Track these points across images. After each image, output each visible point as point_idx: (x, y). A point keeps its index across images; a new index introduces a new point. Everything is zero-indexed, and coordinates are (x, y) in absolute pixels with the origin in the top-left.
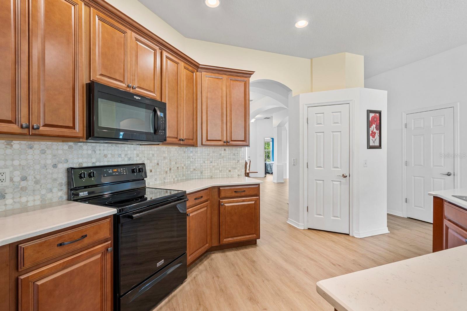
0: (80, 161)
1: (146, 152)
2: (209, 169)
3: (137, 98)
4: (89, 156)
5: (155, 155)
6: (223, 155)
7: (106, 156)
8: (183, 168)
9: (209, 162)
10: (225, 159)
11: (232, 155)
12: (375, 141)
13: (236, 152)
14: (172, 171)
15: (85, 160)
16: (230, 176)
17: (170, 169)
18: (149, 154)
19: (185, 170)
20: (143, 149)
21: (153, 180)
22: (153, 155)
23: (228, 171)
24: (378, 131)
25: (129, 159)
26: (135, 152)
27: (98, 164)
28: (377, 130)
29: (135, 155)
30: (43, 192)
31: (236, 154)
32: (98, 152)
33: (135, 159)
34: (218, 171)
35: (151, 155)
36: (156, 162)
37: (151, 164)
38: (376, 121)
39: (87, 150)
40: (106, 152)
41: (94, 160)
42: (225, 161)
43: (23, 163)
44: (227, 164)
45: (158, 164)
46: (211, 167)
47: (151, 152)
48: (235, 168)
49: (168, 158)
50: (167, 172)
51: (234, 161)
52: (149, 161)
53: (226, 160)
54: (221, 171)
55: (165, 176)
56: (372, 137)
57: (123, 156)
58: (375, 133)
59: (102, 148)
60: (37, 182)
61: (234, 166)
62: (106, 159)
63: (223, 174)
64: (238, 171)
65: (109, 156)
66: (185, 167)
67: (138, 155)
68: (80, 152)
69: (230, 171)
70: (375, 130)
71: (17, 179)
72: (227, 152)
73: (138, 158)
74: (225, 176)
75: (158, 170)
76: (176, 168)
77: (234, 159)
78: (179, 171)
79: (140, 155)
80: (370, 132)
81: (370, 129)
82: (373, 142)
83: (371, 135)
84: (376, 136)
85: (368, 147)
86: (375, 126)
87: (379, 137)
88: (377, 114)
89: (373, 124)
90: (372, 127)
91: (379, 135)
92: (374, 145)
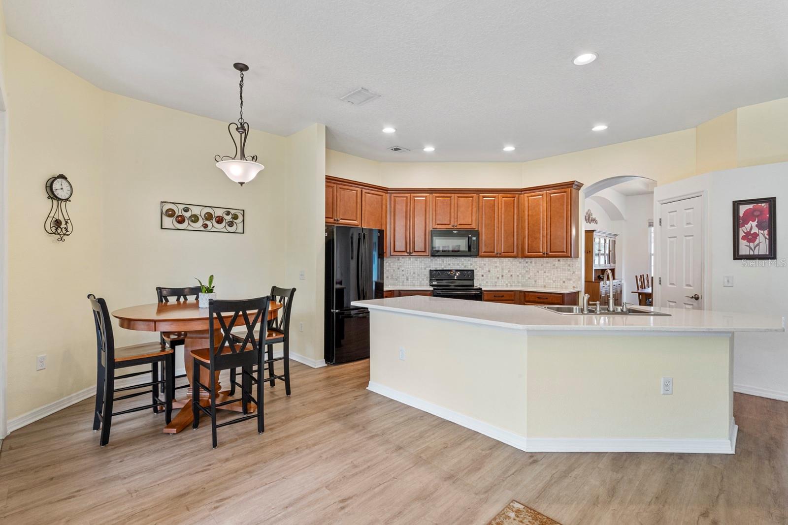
0: (436, 267)
1: (478, 262)
2: (542, 279)
3: (455, 232)
4: (441, 265)
5: (487, 265)
6: (556, 265)
7: (449, 265)
8: (518, 276)
9: (543, 272)
10: (559, 270)
11: (566, 265)
12: (757, 248)
13: (572, 263)
14: (504, 277)
15: (438, 266)
16: (564, 287)
17: (502, 276)
18: (481, 264)
19: (520, 278)
20: (476, 260)
21: (485, 282)
22: (485, 264)
23: (562, 282)
24: (766, 232)
25: (465, 266)
26: (469, 262)
27: (445, 269)
28: (763, 229)
29: (470, 265)
30: (421, 280)
31: (571, 265)
32: (445, 262)
33: (469, 267)
34: (552, 281)
35: (483, 265)
36: (487, 269)
37: (483, 271)
38: (758, 216)
39: (439, 261)
40: (449, 262)
41: (443, 267)
42: (559, 272)
43: (414, 266)
44: (562, 275)
45: (489, 271)
46: (545, 277)
47: (483, 262)
48: (570, 280)
49: (500, 267)
50: (498, 278)
51: (569, 272)
52: (481, 269)
53: (560, 271)
54: (554, 282)
55: (496, 280)
56: (747, 241)
57: (460, 264)
58: (756, 236)
59: (447, 260)
60: (418, 275)
61: (569, 277)
62: (449, 266)
63: (557, 284)
64: (574, 282)
65: (452, 264)
66: (520, 276)
67: (471, 265)
68: (436, 262)
69: (564, 282)
70: (755, 230)
71: (412, 273)
72: (561, 263)
73: (471, 266)
74: (559, 287)
75: (489, 276)
76: (509, 276)
77: (569, 270)
78: (514, 278)
79: (473, 265)
80: (741, 234)
81: (740, 229)
82: (751, 248)
83: (743, 238)
84: (757, 240)
85: (737, 256)
86: (754, 224)
87: (767, 241)
88: (763, 205)
89: (751, 222)
90: (748, 226)
91: (768, 237)
92: (752, 253)
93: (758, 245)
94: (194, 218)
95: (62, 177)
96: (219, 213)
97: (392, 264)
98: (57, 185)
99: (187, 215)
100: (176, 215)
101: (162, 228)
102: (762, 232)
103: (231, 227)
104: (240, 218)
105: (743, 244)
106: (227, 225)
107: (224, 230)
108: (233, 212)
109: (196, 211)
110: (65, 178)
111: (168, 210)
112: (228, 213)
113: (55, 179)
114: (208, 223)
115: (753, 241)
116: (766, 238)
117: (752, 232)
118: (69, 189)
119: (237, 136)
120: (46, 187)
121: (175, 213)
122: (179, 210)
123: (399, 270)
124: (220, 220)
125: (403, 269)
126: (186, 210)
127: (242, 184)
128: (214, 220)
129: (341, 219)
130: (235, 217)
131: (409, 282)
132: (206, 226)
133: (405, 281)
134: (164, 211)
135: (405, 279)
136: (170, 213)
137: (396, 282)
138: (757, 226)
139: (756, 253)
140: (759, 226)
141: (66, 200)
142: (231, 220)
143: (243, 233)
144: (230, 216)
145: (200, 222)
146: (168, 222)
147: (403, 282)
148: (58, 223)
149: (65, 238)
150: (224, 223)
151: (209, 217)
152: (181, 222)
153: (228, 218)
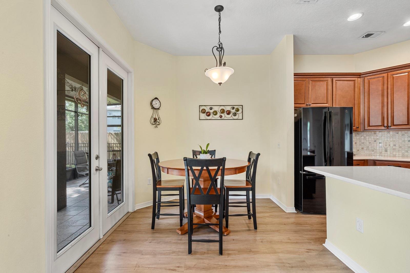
94: (215, 113)
95: (156, 98)
96: (229, 108)
97: (367, 137)
98: (154, 103)
99: (212, 111)
100: (206, 112)
101: (200, 119)
103: (234, 116)
104: (241, 111)
106: (233, 115)
107: (231, 118)
108: (236, 107)
109: (215, 108)
110: (158, 99)
112: (233, 108)
113: (153, 100)
114: (222, 115)
118: (159, 104)
119: (217, 53)
120: (151, 104)
122: (207, 109)
123: (375, 143)
124: (229, 113)
125: (380, 141)
126: (211, 109)
127: (220, 84)
128: (225, 113)
129: (313, 104)
130: (238, 110)
132: (221, 117)
134: (201, 110)
135: (384, 151)
136: (203, 111)
137: (373, 152)
141: (158, 109)
142: (235, 112)
143: (242, 119)
144: (235, 110)
145: (219, 115)
146: (203, 116)
147: (381, 153)
148: (155, 120)
149: (158, 126)
150: (231, 114)
151: (223, 111)
152: (209, 116)
153: (234, 111)
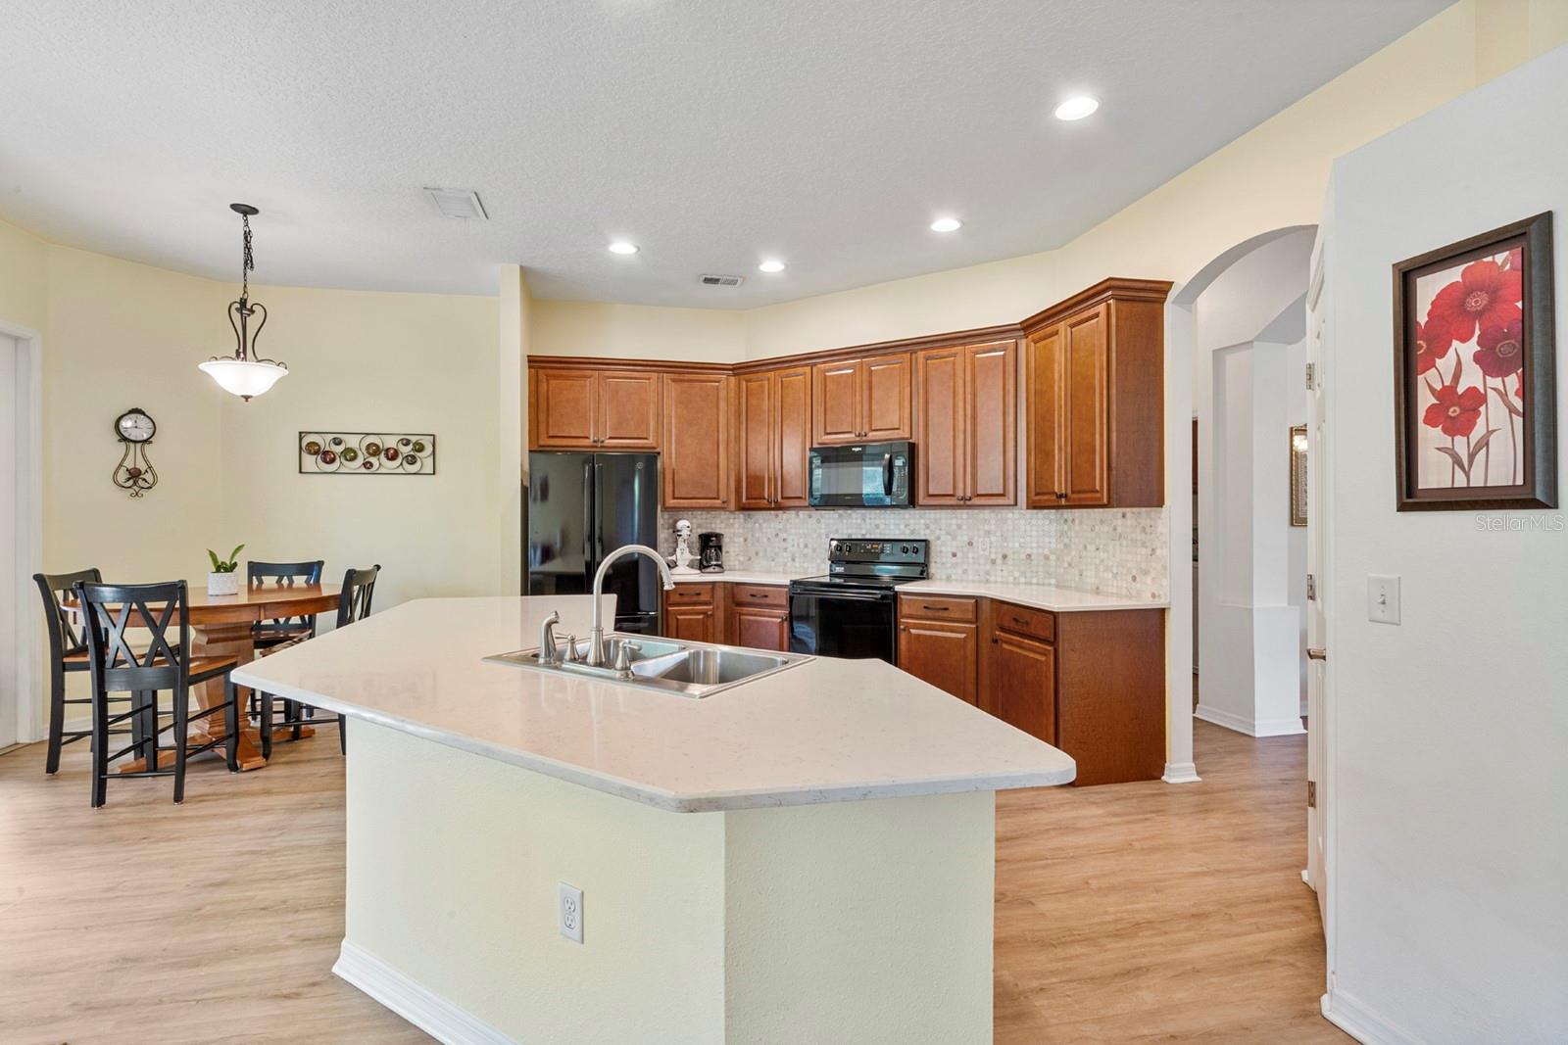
0: (850, 531)
1: (943, 521)
2: (1093, 567)
3: (857, 449)
4: (859, 527)
5: (964, 527)
6: (1119, 529)
7: (877, 526)
8: (1047, 558)
9: (1094, 548)
10: (1124, 543)
11: (1138, 530)
12: (1481, 456)
13: (1148, 522)
14: (1010, 561)
15: (854, 531)
16: (1134, 594)
17: (1005, 557)
18: (951, 524)
19: (1053, 563)
20: (938, 516)
21: (960, 572)
22: (959, 527)
23: (1130, 578)
24: (1513, 382)
25: (913, 532)
26: (922, 521)
27: (868, 537)
28: (1503, 373)
29: (923, 527)
30: (819, 561)
31: (1148, 530)
32: (868, 521)
33: (922, 532)
34: (1110, 575)
35: (954, 527)
36: (966, 539)
37: (954, 543)
38: (1479, 314)
39: (857, 519)
40: (877, 522)
41: (863, 532)
42: (1124, 549)
43: (806, 531)
44: (1129, 557)
45: (970, 544)
46: (1098, 561)
47: (954, 521)
48: (1146, 573)
49: (999, 534)
50: (993, 562)
51: (1144, 551)
52: (949, 537)
53: (1127, 546)
54: (1115, 576)
55: (988, 567)
56: (1445, 431)
57: (902, 527)
58: (1475, 400)
59: (873, 516)
60: (814, 551)
61: (1143, 566)
62: (878, 531)
63: (1120, 584)
64: (1153, 580)
65: (882, 527)
66: (1053, 557)
67: (927, 527)
68: (850, 521)
69: (1134, 579)
70: (1473, 377)
71: (802, 546)
72: (1129, 522)
73: (928, 532)
74: (1124, 592)
75: (970, 555)
76: (1023, 556)
77: (1144, 545)
78: (1034, 562)
79: (933, 527)
80: (1425, 400)
81: (1420, 378)
82: (1457, 461)
83: (1430, 421)
84: (1481, 421)
85: (1411, 497)
86: (1466, 350)
87: (1518, 421)
88: (1500, 258)
89: (1456, 343)
90: (1445, 364)
91: (1518, 404)
92: (1461, 481)
93: (1484, 443)
94: (350, 454)
95: (136, 411)
96: (391, 442)
97: (765, 525)
98: (126, 423)
99: (339, 449)
100: (322, 451)
101: (301, 472)
102: (1497, 382)
103: (412, 464)
104: (429, 449)
105: (1429, 437)
106: (405, 463)
107: (400, 470)
108: (413, 439)
109: (352, 442)
110: (143, 413)
111: (309, 444)
112: (407, 443)
113: (123, 416)
114: (373, 460)
115: (1466, 431)
116: (1512, 410)
117: (1461, 390)
118: (151, 425)
120: (115, 427)
121: (320, 448)
122: (324, 442)
123: (777, 540)
124: (392, 455)
125: (785, 536)
126: (338, 442)
127: (247, 398)
128: (382, 455)
129: (610, 438)
130: (420, 448)
131: (797, 565)
132: (367, 465)
133: (789, 564)
134: (304, 445)
135: (790, 559)
136: (314, 449)
137: (773, 563)
138: (1478, 358)
139: (1477, 481)
140: (1489, 362)
141: (147, 441)
142: (412, 453)
143: (434, 474)
144: (411, 446)
145: (360, 461)
146: (310, 462)
147: (785, 565)
148: (134, 474)
149: (142, 491)
150: (399, 460)
151: (374, 450)
152: (333, 461)
153: (406, 450)
